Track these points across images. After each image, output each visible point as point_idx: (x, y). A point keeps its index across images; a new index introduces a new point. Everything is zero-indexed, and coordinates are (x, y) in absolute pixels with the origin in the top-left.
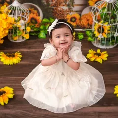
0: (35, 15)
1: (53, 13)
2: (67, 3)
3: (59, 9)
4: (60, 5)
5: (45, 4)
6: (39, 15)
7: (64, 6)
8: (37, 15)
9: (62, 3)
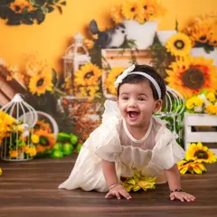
0: (46, 131)
1: (74, 126)
2: (97, 110)
3: (84, 119)
4: (86, 113)
5: (63, 111)
6: (53, 132)
7: (92, 113)
8: (48, 132)
9: (88, 109)
